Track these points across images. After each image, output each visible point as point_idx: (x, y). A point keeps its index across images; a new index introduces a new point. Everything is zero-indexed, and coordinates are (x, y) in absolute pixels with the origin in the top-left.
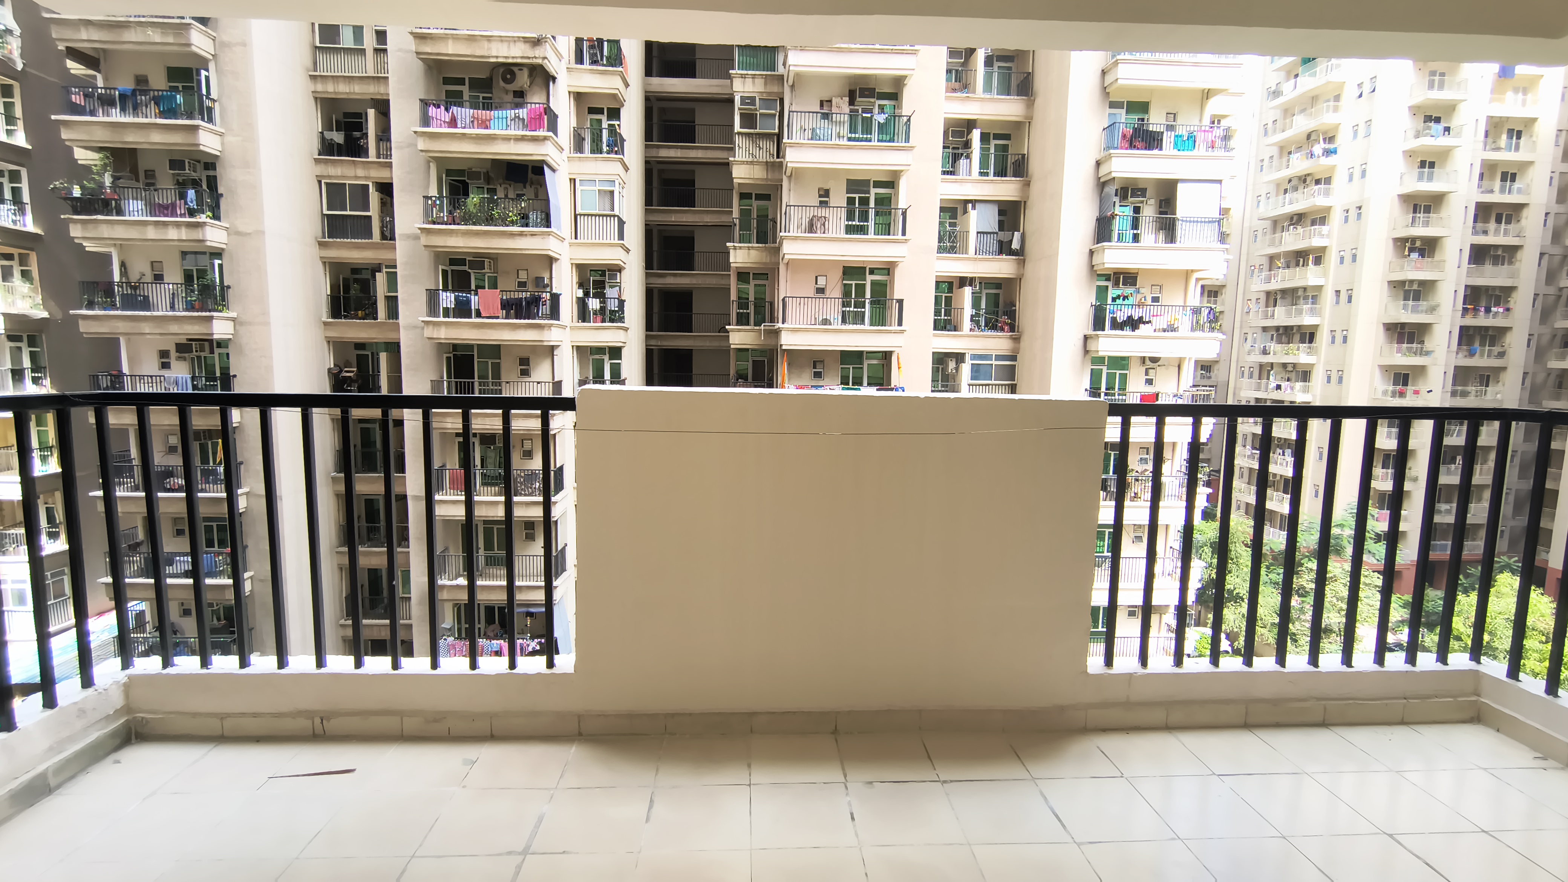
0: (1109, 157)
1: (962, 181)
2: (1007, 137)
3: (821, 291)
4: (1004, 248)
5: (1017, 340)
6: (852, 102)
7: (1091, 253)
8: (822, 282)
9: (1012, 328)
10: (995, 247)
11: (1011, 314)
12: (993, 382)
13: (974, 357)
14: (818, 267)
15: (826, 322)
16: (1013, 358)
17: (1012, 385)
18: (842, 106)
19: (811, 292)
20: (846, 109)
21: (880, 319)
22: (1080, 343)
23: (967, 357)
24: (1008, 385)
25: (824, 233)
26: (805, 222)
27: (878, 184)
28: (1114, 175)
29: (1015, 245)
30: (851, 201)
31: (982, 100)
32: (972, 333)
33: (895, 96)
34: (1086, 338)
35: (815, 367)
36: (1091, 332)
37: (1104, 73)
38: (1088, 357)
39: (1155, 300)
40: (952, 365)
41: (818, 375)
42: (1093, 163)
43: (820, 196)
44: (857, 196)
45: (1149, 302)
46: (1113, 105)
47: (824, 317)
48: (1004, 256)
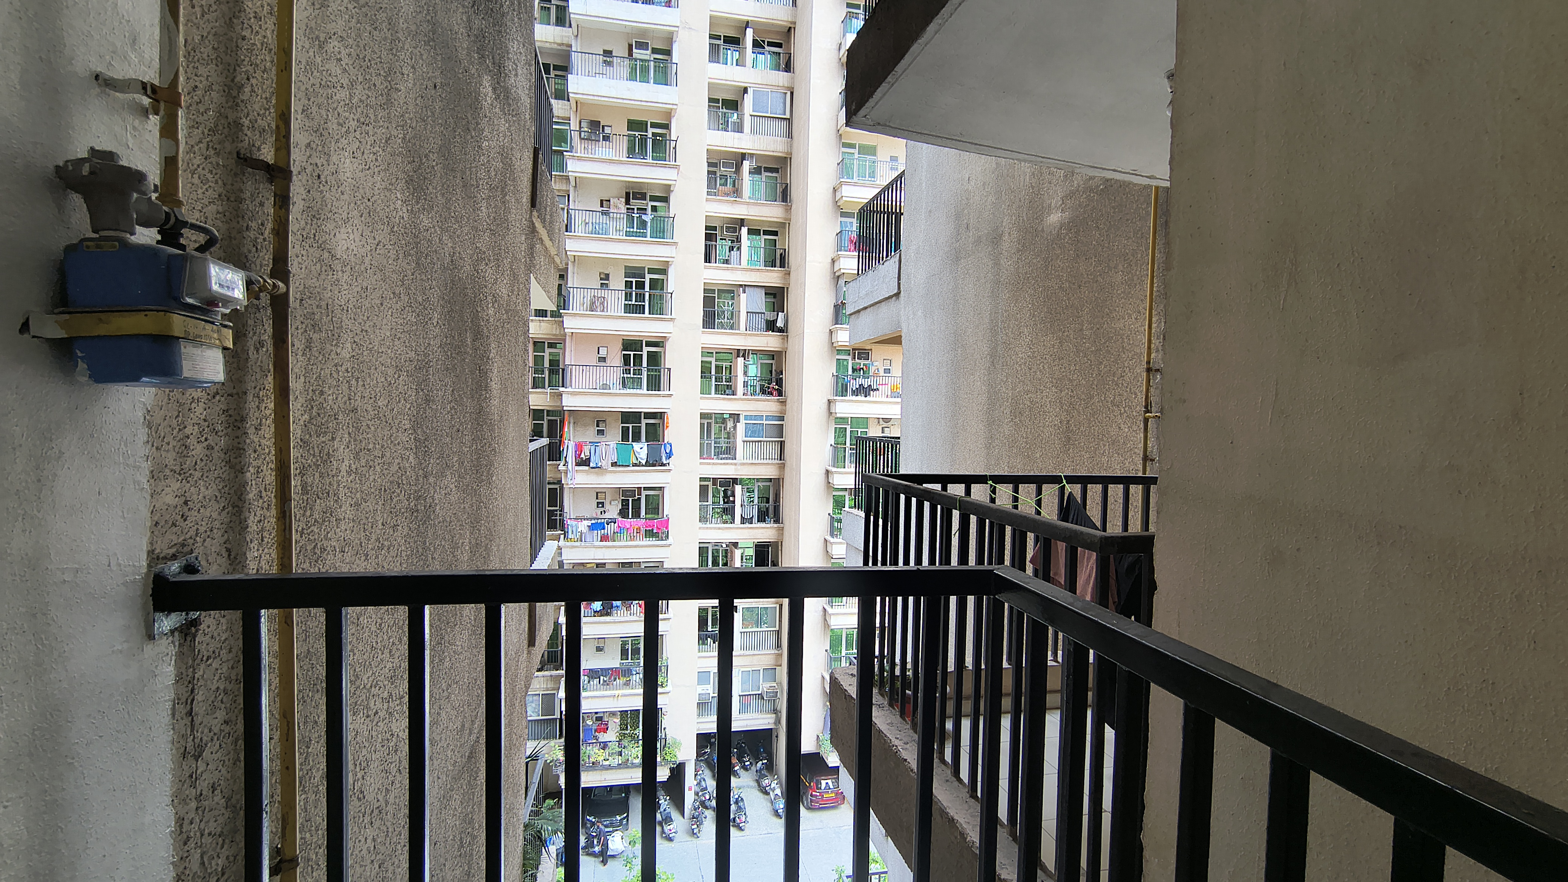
0: (839, 257)
1: (732, 269)
2: (775, 233)
3: (603, 359)
4: (771, 326)
5: (784, 403)
6: (627, 202)
7: (831, 332)
8: (603, 352)
9: (780, 394)
10: (764, 325)
11: (779, 382)
12: (764, 439)
13: (746, 418)
14: (598, 340)
15: (605, 386)
16: (782, 418)
17: (781, 442)
18: (619, 206)
19: (594, 361)
20: (623, 209)
21: (655, 384)
22: (825, 406)
23: (742, 418)
24: (778, 441)
25: (603, 311)
26: (588, 301)
27: (651, 271)
28: (842, 271)
29: (780, 324)
30: (628, 285)
31: (748, 204)
32: (744, 397)
33: (665, 200)
34: (829, 402)
35: (598, 426)
36: (831, 398)
37: (835, 190)
38: (831, 417)
39: (887, 371)
40: (730, 424)
41: (601, 432)
42: (830, 260)
43: (601, 279)
44: (634, 280)
45: (882, 373)
46: (844, 214)
47: (605, 382)
48: (770, 333)
